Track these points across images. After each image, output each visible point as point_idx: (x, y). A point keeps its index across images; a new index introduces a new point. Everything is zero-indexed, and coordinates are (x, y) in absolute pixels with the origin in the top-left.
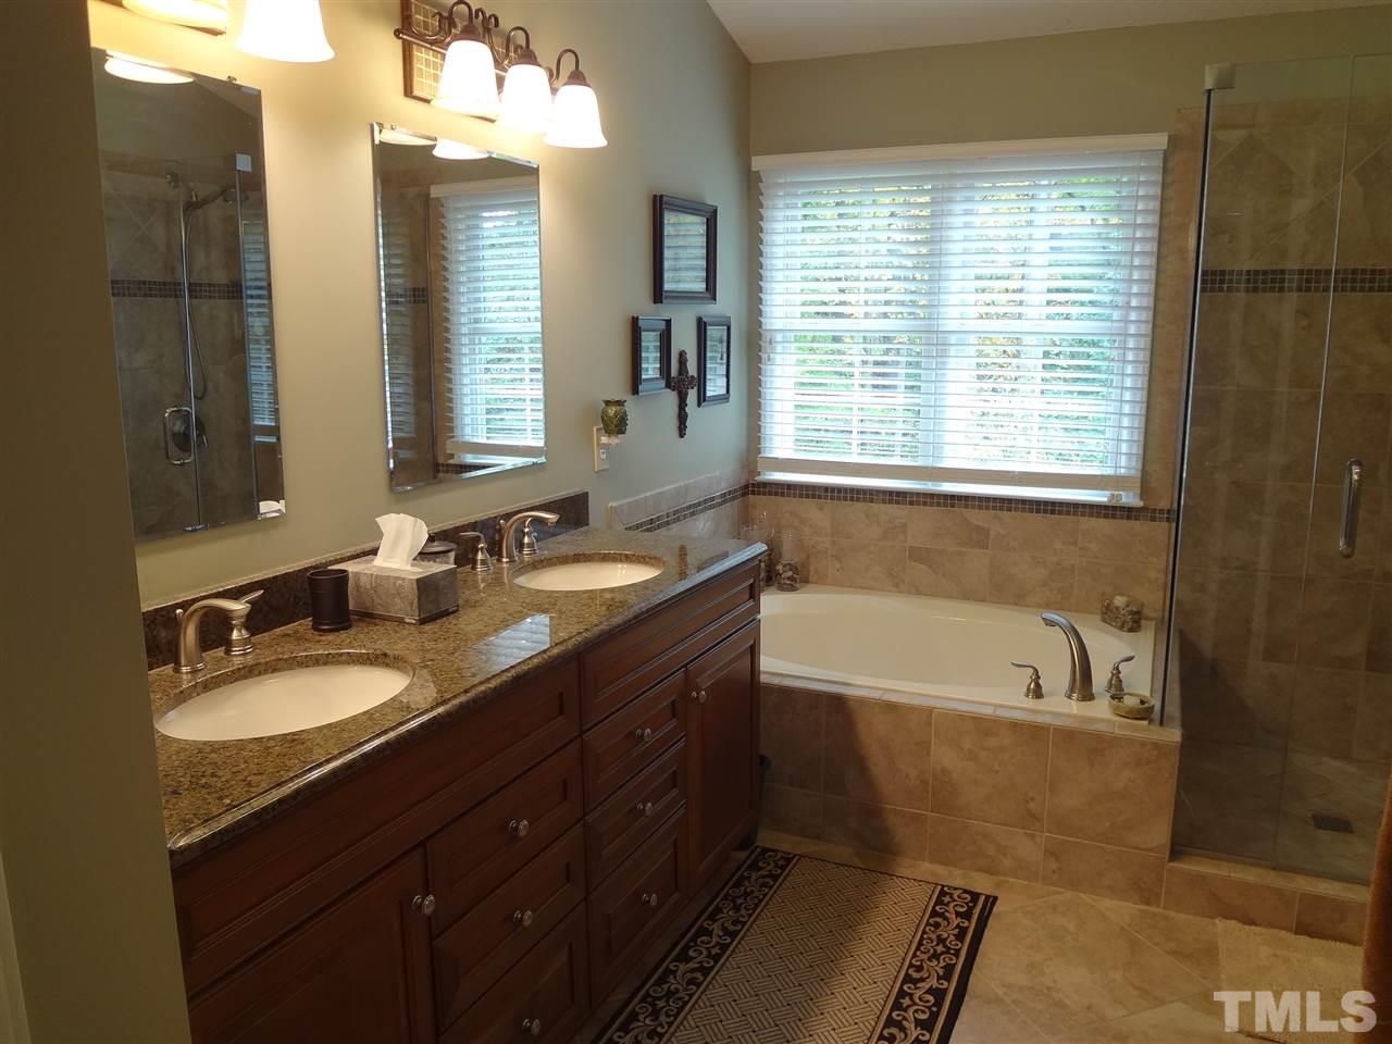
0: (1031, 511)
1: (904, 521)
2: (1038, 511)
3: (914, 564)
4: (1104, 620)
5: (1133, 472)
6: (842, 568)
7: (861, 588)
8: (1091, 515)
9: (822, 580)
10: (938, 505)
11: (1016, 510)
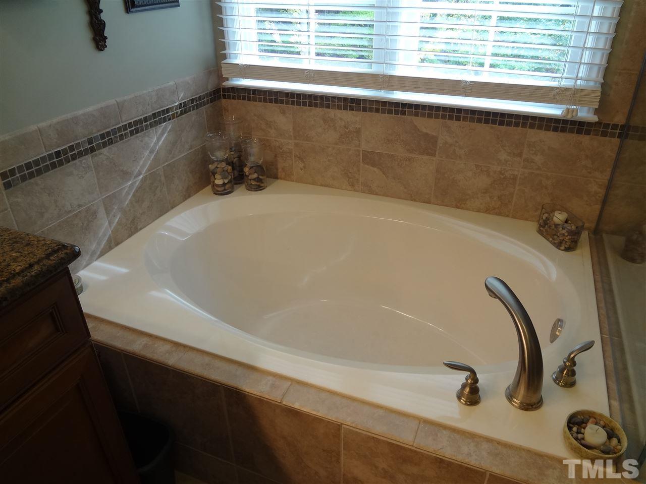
0: (479, 121)
1: (358, 126)
2: (487, 122)
3: (366, 166)
4: (540, 232)
5: (592, 84)
6: (304, 167)
7: (322, 185)
8: (540, 128)
9: (288, 177)
10: (390, 112)
11: (465, 119)
